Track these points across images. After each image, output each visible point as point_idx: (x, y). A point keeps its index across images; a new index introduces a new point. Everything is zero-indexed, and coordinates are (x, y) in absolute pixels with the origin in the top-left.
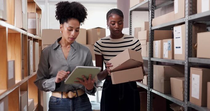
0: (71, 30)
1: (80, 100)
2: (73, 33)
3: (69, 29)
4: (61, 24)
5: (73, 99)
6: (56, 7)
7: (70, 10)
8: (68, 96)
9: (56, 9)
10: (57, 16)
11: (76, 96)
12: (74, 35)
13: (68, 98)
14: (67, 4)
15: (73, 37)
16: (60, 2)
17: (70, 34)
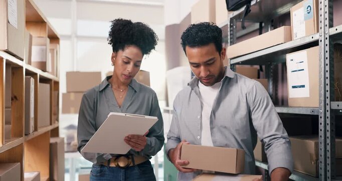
0: (128, 63)
1: (137, 171)
2: (130, 67)
3: (125, 60)
4: (114, 51)
5: (126, 168)
6: (111, 25)
7: (131, 32)
8: (118, 164)
9: (111, 27)
10: (110, 39)
11: (132, 165)
12: (130, 71)
13: (118, 166)
14: (129, 23)
15: (129, 73)
16: (119, 20)
17: (125, 69)
